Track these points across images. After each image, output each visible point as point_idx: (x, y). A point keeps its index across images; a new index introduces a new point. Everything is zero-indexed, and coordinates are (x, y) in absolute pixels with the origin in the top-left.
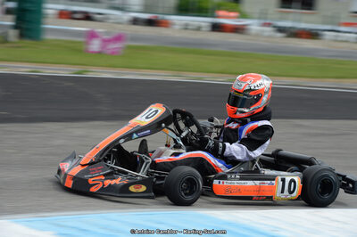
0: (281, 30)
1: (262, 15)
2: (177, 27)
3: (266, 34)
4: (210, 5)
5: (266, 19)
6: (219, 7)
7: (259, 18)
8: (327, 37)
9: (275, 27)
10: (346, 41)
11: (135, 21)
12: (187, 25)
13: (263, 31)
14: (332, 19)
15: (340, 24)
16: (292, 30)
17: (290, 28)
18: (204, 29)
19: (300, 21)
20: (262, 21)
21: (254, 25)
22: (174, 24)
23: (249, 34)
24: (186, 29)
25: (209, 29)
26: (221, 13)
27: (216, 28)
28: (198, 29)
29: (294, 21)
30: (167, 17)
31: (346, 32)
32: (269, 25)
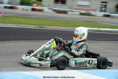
1: (49, 6)
2: (20, 9)
3: (50, 12)
4: (31, 2)
5: (49, 7)
6: (34, 3)
7: (48, 7)
8: (70, 13)
9: (53, 10)
10: (75, 15)
11: (6, 7)
12: (23, 9)
13: (49, 11)
14: (71, 7)
15: (73, 9)
16: (58, 11)
18: (29, 10)
19: (60, 8)
20: (49, 8)
21: (46, 9)
22: (19, 8)
23: (45, 12)
24: (23, 10)
25: (31, 10)
26: (35, 5)
27: (33, 10)
28: (27, 10)
30: (17, 6)
31: (75, 12)
32: (51, 9)
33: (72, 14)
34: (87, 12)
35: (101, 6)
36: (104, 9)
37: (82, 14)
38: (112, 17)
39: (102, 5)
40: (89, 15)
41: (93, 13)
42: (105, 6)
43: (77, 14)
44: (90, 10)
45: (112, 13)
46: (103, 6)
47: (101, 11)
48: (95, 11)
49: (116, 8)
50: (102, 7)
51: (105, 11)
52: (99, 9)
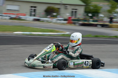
14: (1, 12)
15: (3, 14)
31: (5, 16)
33: (2, 19)
34: (17, 16)
35: (31, 10)
36: (33, 13)
38: (42, 21)
39: (31, 9)
40: (20, 19)
41: (23, 17)
42: (35, 11)
43: (7, 19)
44: (20, 15)
45: (41, 18)
46: (32, 10)
47: (31, 15)
48: (24, 15)
49: (45, 13)
50: (31, 12)
51: (34, 15)
52: (29, 13)
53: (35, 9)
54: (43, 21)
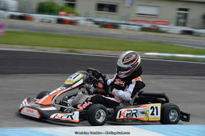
0: (97, 23)
2: (37, 21)
3: (89, 25)
4: (56, 9)
5: (88, 16)
7: (85, 16)
8: (123, 28)
9: (93, 21)
10: (133, 30)
12: (43, 19)
13: (87, 24)
14: (126, 18)
17: (102, 22)
18: (52, 22)
19: (107, 18)
20: (87, 18)
21: (81, 20)
23: (79, 25)
24: (42, 22)
25: (56, 22)
27: (60, 21)
28: (50, 22)
29: (105, 18)
30: (31, 15)
32: (90, 20)
33: (128, 30)
34: (153, 26)
35: (178, 16)
36: (182, 21)
37: (144, 29)
38: (196, 34)
39: (179, 14)
40: (157, 30)
41: (163, 27)
42: (185, 16)
43: (136, 29)
44: (158, 23)
46: (180, 16)
47: (178, 24)
48: (166, 23)
49: (203, 20)
50: (178, 18)
51: (184, 25)
52: (174, 21)
53: (186, 14)
54: (198, 35)
